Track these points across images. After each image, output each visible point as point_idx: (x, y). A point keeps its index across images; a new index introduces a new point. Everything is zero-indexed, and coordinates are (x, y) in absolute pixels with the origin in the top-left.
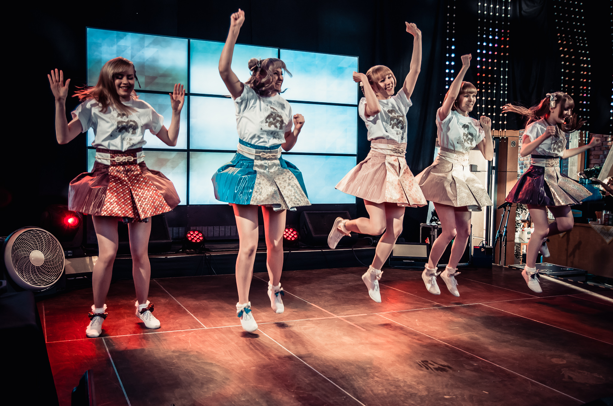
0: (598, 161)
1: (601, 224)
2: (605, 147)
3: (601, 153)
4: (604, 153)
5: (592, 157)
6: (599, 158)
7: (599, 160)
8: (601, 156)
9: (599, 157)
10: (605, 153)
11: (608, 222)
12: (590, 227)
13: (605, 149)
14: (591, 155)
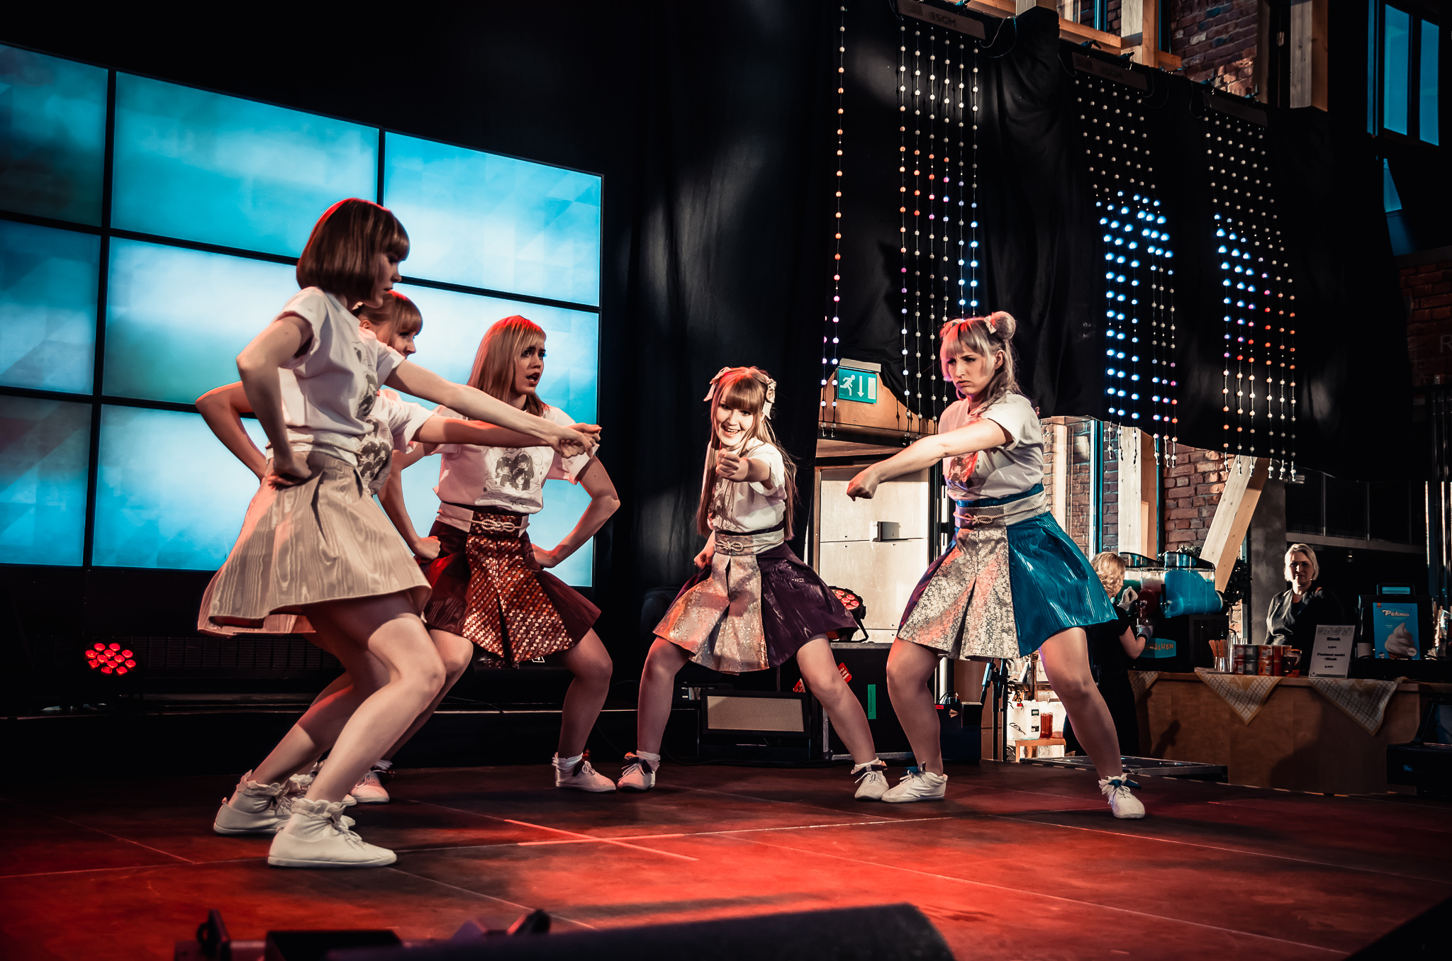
0: (1187, 536)
1: (1227, 672)
2: (1204, 499)
3: (1195, 513)
4: (1200, 512)
5: (1170, 526)
6: (1189, 528)
7: (1190, 532)
8: (1193, 522)
9: (1190, 525)
10: (1205, 513)
11: (1245, 667)
12: (1198, 681)
13: (1202, 503)
14: (1169, 519)
